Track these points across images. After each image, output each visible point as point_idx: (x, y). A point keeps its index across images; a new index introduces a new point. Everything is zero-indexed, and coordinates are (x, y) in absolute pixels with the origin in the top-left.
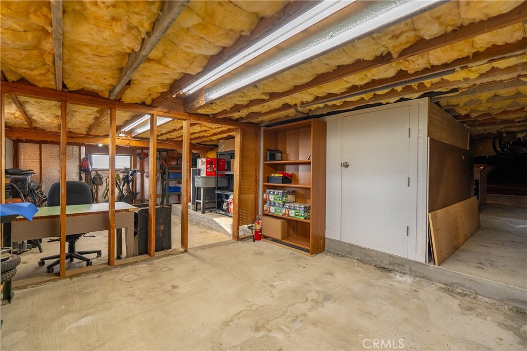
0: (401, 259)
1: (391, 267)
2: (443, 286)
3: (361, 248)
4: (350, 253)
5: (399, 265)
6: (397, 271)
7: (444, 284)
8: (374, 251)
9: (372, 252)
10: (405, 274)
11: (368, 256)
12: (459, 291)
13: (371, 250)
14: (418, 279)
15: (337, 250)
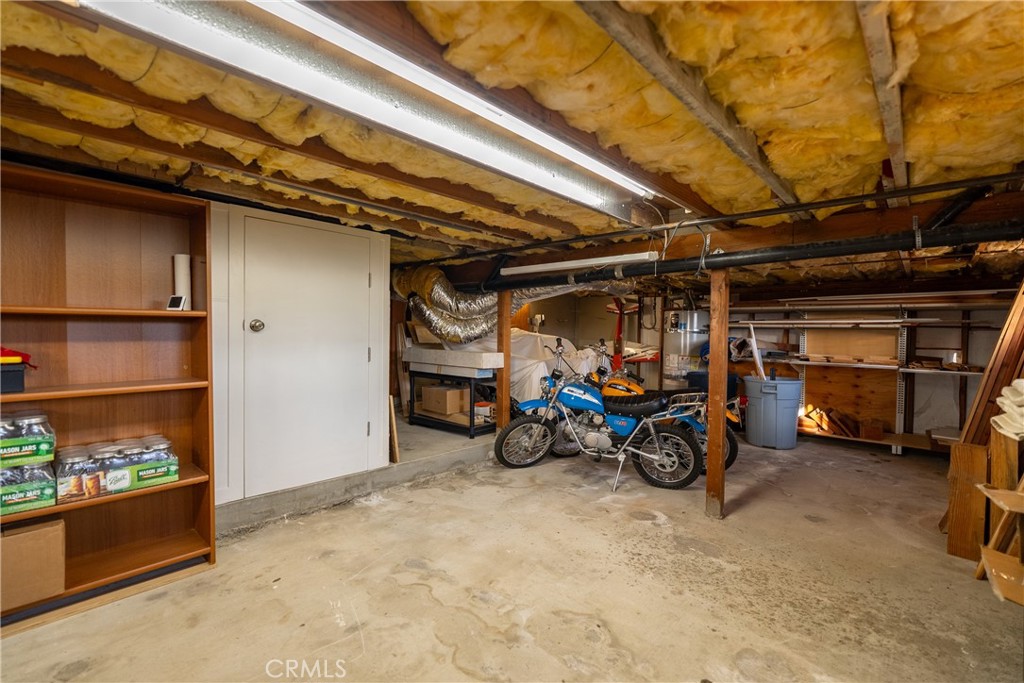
0: (361, 475)
1: (348, 496)
2: (409, 484)
3: (294, 491)
4: (272, 513)
5: (357, 486)
6: (360, 496)
7: (409, 481)
8: (318, 484)
9: (316, 487)
10: (369, 494)
11: (308, 498)
12: (422, 480)
13: (312, 486)
14: (386, 491)
15: (235, 525)
